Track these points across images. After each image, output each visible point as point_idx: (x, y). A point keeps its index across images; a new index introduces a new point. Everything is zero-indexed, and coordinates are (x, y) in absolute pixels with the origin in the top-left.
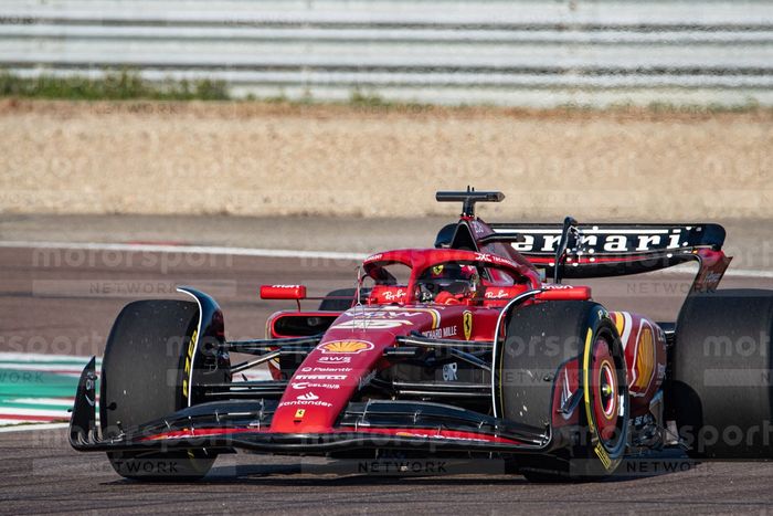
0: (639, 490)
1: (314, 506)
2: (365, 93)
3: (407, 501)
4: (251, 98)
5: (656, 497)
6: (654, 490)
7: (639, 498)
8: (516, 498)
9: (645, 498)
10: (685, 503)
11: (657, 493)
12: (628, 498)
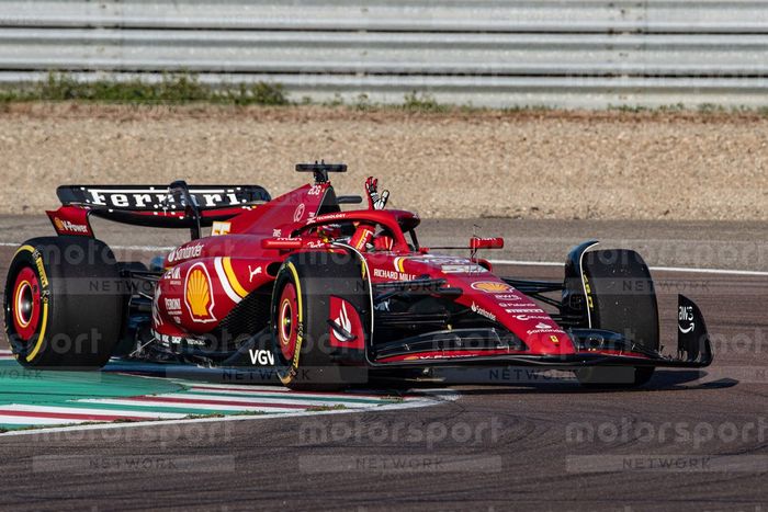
0: (693, 489)
1: (374, 505)
2: (419, 96)
3: (464, 500)
4: (307, 101)
5: (710, 496)
6: (709, 488)
7: (694, 497)
8: (573, 497)
9: (699, 496)
10: (740, 501)
11: (710, 492)
12: (683, 497)
